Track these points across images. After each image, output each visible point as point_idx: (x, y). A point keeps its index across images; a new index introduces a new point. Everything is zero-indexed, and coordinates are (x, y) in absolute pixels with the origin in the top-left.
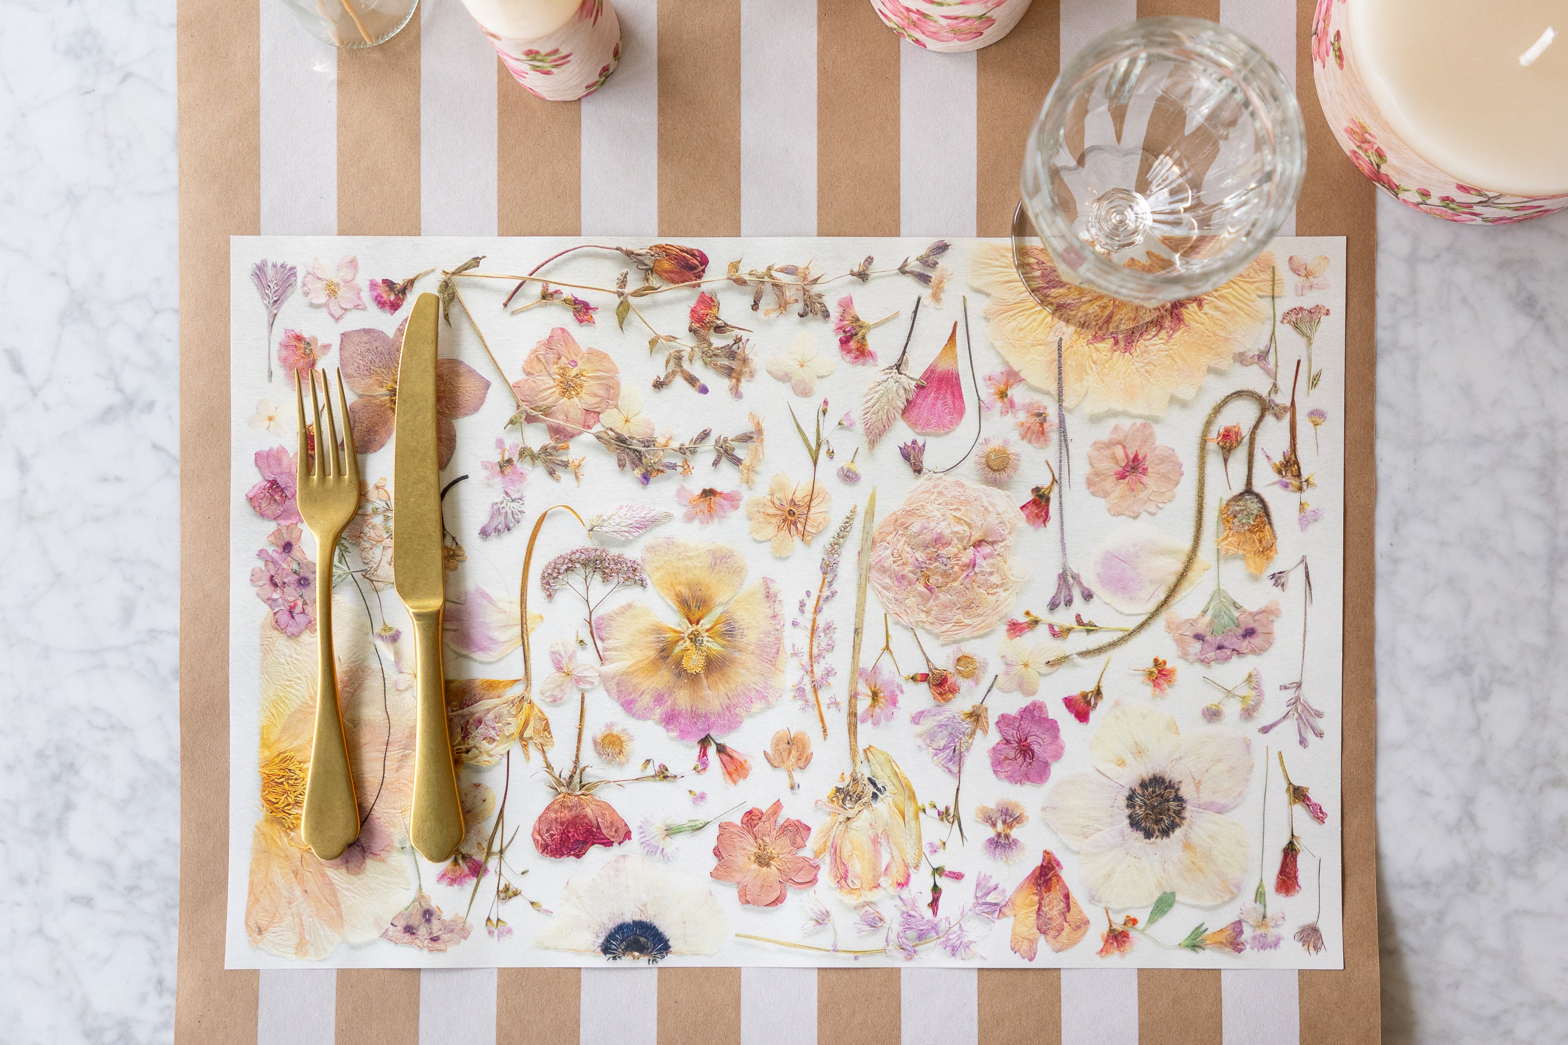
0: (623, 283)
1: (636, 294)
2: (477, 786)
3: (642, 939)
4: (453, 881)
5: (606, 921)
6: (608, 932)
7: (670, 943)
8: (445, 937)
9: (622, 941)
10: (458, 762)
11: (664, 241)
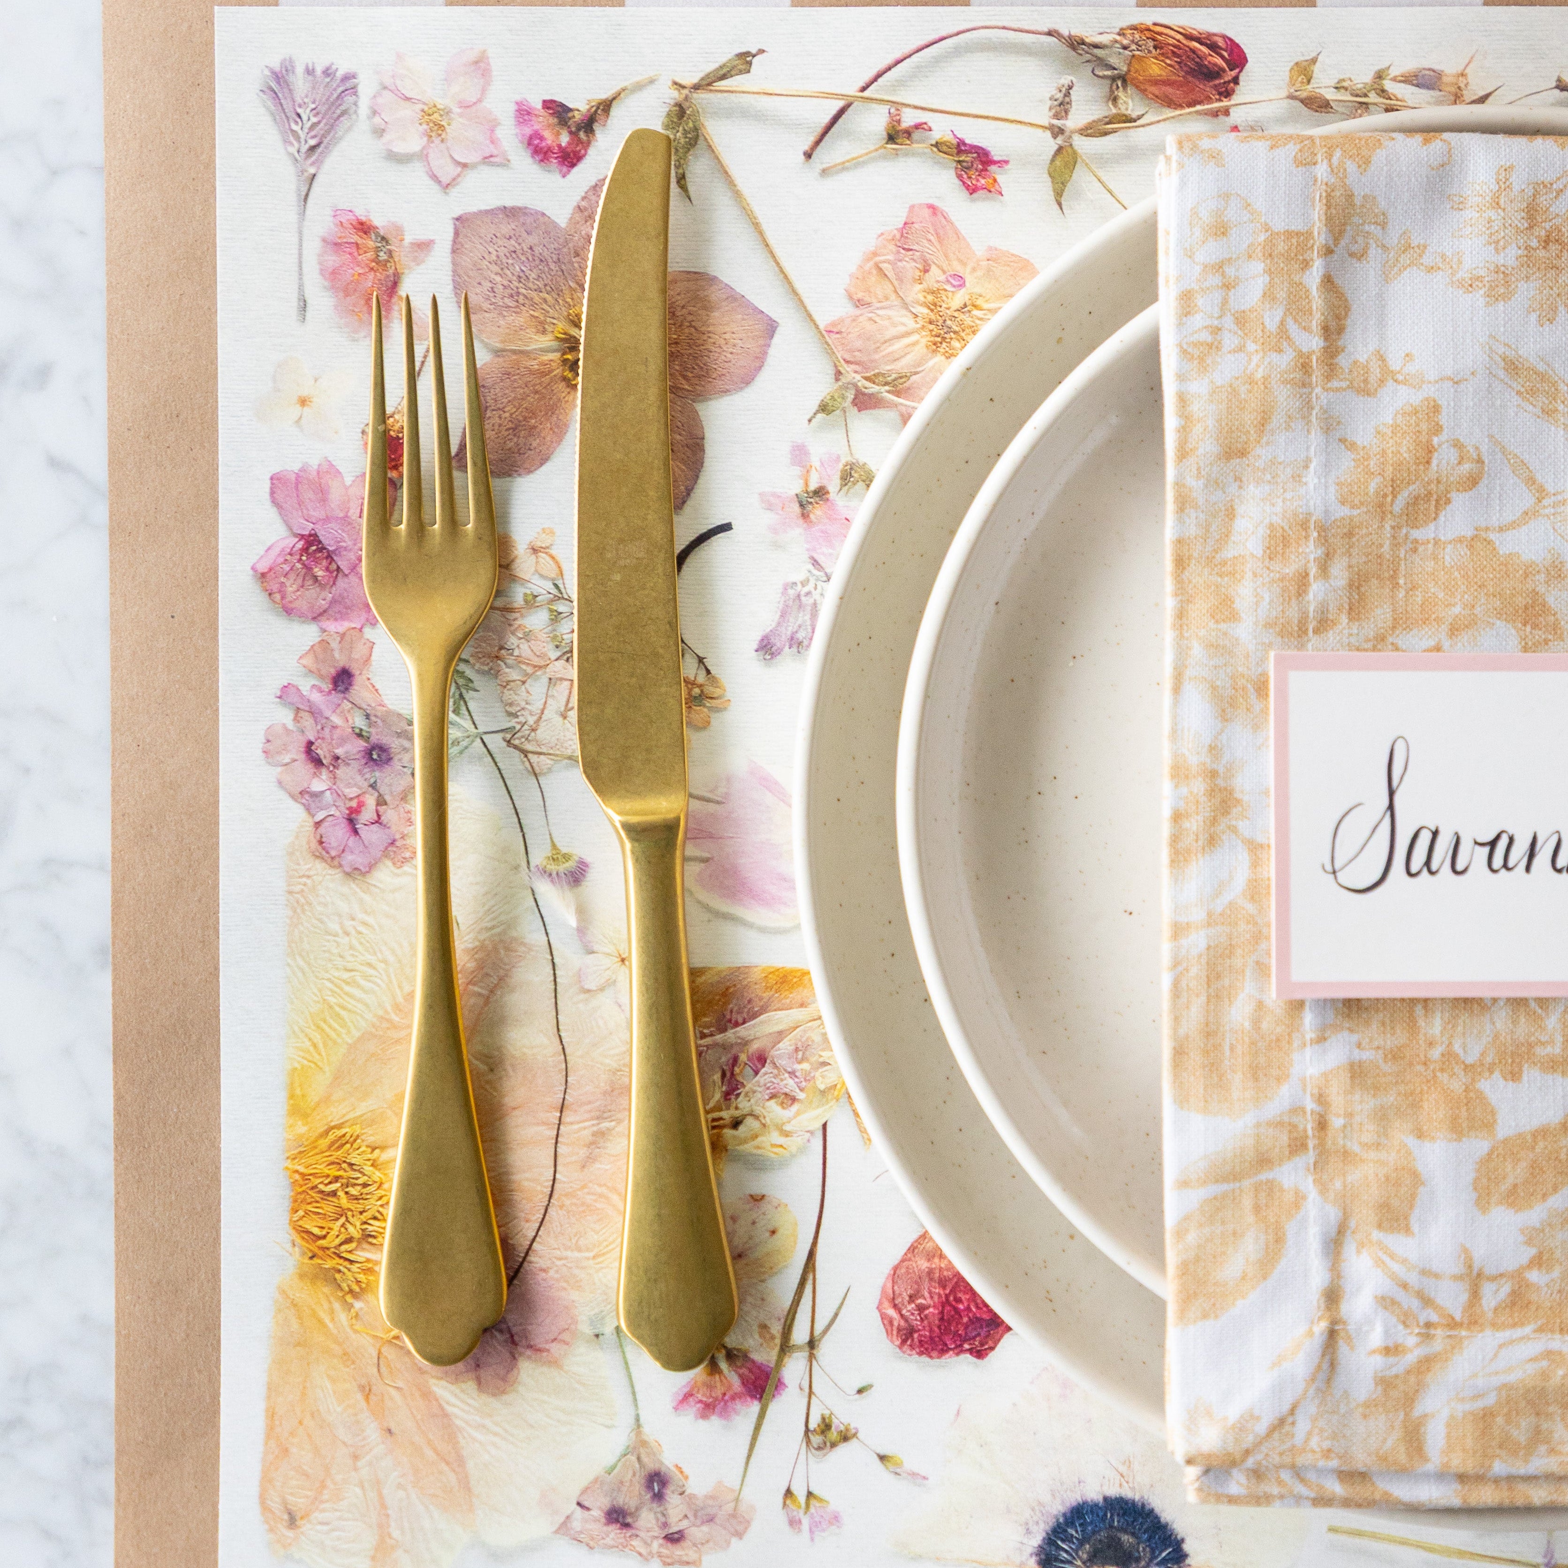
0: (1062, 107)
1: (1091, 130)
2: (757, 1199)
3: (1126, 1538)
4: (708, 1408)
5: (1046, 1498)
6: (1052, 1522)
7: (1186, 1547)
8: (697, 1533)
9: (1082, 1543)
10: (718, 1146)
11: (1150, 16)
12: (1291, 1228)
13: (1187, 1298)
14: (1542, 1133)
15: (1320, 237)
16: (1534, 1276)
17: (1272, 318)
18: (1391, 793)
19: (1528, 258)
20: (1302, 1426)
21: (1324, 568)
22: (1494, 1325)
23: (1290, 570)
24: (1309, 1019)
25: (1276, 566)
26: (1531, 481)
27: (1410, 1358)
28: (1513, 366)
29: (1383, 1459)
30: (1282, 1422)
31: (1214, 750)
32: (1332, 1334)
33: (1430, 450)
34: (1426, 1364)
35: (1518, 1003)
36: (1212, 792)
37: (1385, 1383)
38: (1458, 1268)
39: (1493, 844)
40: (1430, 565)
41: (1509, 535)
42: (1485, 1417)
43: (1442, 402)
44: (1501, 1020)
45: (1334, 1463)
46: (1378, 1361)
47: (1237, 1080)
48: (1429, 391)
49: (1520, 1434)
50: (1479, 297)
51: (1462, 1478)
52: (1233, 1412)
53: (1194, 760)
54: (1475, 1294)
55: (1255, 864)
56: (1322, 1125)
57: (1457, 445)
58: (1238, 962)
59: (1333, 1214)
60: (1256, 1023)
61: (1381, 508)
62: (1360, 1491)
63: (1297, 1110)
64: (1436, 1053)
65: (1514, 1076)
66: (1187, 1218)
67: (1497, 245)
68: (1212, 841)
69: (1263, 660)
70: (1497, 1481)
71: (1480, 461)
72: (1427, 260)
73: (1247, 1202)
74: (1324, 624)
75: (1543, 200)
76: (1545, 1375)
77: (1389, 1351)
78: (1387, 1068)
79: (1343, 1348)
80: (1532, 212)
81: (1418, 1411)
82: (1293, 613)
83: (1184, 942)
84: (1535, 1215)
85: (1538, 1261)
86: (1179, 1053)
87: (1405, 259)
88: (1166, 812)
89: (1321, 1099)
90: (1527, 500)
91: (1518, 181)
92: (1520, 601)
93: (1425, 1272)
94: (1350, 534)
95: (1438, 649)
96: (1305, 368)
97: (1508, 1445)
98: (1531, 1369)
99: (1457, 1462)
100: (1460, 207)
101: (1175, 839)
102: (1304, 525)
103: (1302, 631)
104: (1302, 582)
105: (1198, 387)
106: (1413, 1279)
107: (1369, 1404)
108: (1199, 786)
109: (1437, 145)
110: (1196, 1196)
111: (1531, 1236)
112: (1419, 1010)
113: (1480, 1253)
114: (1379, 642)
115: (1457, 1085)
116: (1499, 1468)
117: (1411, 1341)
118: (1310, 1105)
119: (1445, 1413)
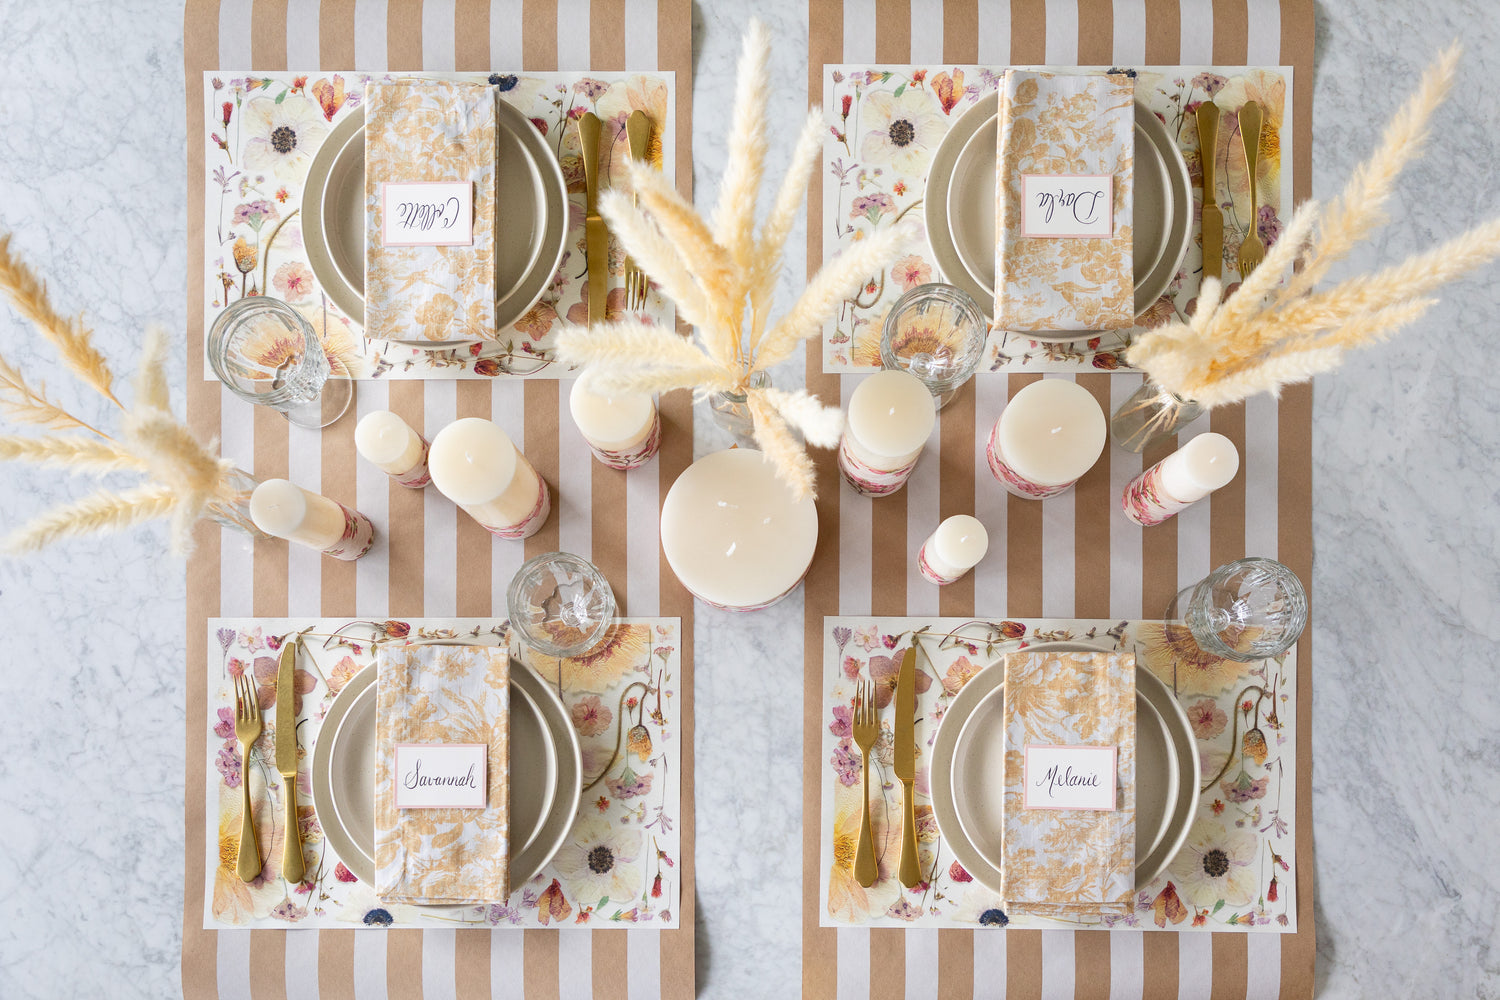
0: (374, 637)
1: (380, 642)
2: (311, 851)
3: (381, 917)
4: (301, 892)
5: (366, 909)
6: (366, 914)
7: (393, 919)
8: (297, 916)
9: (372, 918)
10: (303, 841)
11: (392, 619)
12: (397, 852)
13: (378, 864)
14: (446, 834)
15: (407, 665)
16: (443, 861)
17: (397, 681)
18: (417, 770)
19: (447, 669)
20: (398, 889)
21: (406, 728)
22: (435, 870)
23: (399, 728)
24: (401, 812)
25: (396, 727)
26: (446, 711)
27: (419, 876)
28: (443, 690)
29: (414, 895)
31: (384, 762)
32: (404, 872)
33: (427, 706)
34: (422, 877)
35: (442, 809)
36: (384, 770)
37: (414, 881)
38: (428, 859)
39: (437, 780)
40: (427, 728)
41: (442, 722)
42: (433, 887)
43: (430, 697)
44: (438, 813)
45: (405, 896)
46: (413, 877)
47: (388, 824)
48: (427, 695)
49: (440, 890)
50: (437, 677)
51: (430, 899)
52: (386, 886)
53: (381, 764)
54: (432, 864)
55: (392, 784)
56: (403, 833)
57: (432, 705)
58: (388, 802)
59: (405, 849)
60: (392, 813)
61: (417, 717)
62: (411, 902)
63: (399, 829)
64: (426, 819)
65: (441, 823)
66: (378, 849)
67: (441, 667)
68: (384, 779)
69: (394, 746)
70: (436, 900)
71: (436, 708)
72: (428, 670)
73: (389, 847)
74: (405, 738)
75: (450, 659)
76: (445, 880)
77: (416, 875)
78: (416, 822)
79: (407, 874)
80: (448, 660)
81: (421, 886)
82: (399, 737)
83: (379, 798)
84: (443, 849)
85: (443, 858)
86: (378, 819)
87: (424, 669)
88: (376, 774)
89: (403, 828)
91: (446, 655)
92: (443, 734)
93: (422, 860)
94: (411, 722)
95: (427, 743)
96: (403, 690)
97: (437, 892)
98: (442, 878)
99: (428, 896)
100: (434, 660)
101: (377, 779)
102: (402, 720)
103: (401, 740)
104: (401, 730)
105: (382, 694)
106: (420, 861)
107: (412, 885)
108: (382, 769)
110: (380, 845)
112: (422, 811)
113: (432, 857)
114: (416, 742)
115: (429, 825)
116: (436, 897)
117: (419, 873)
118: (401, 829)
119: (426, 887)
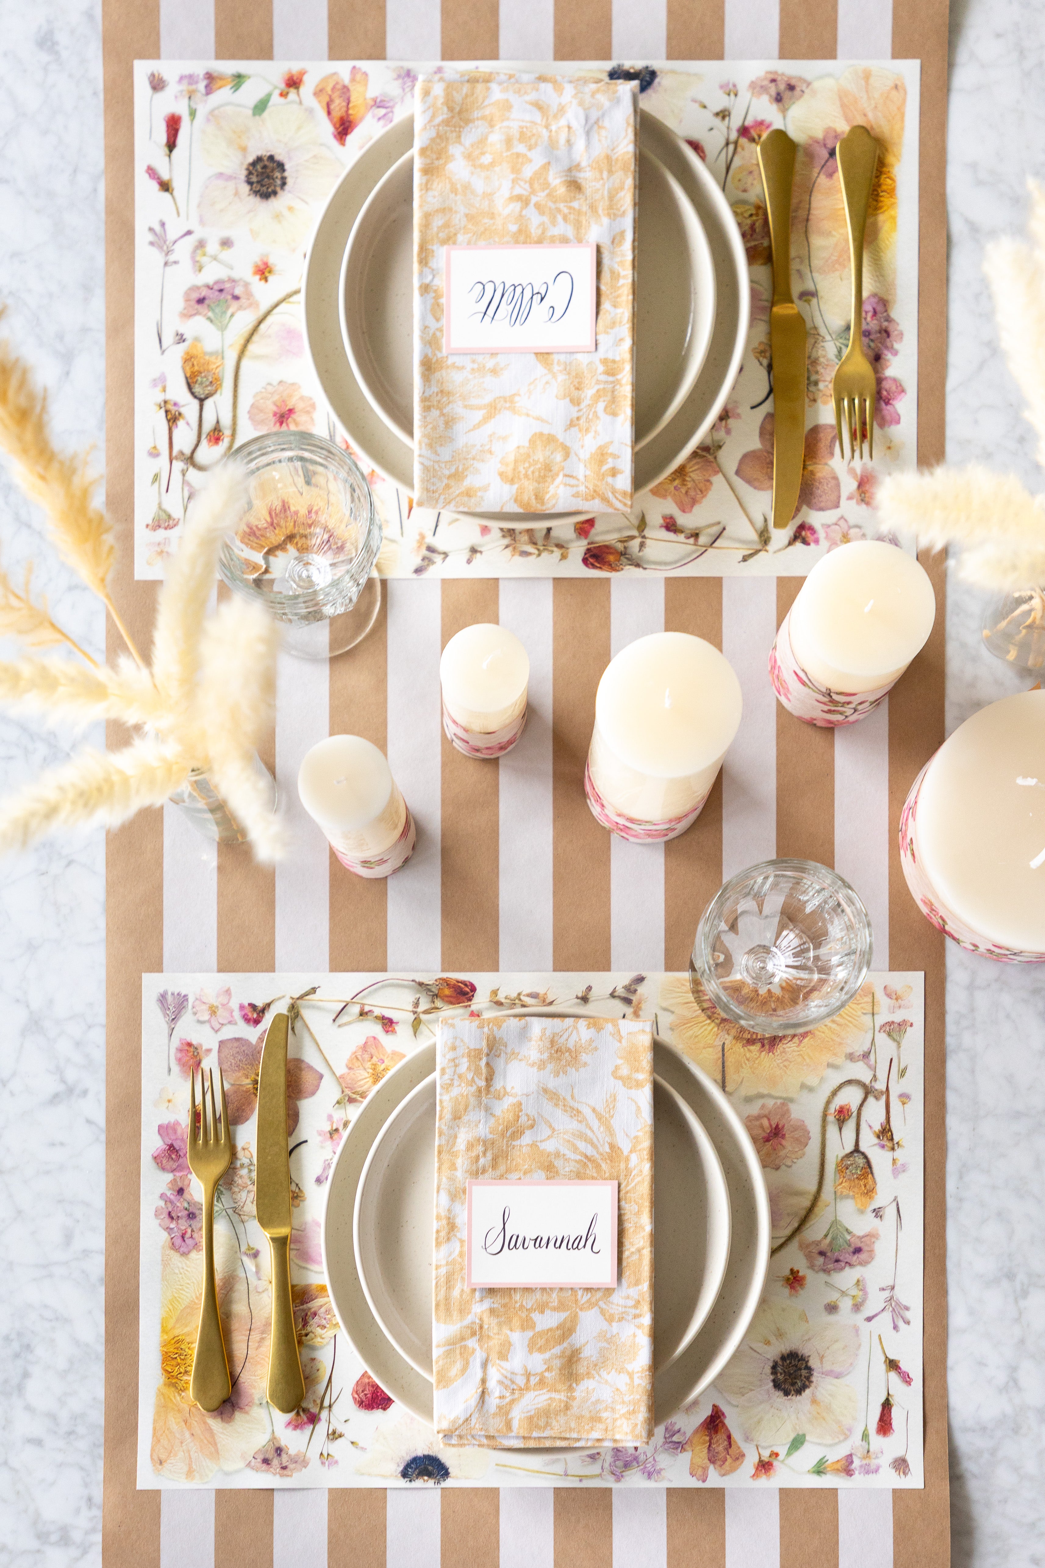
0: (416, 1004)
1: (426, 1012)
2: (313, 1360)
3: (430, 1468)
4: (296, 1427)
5: (405, 1455)
6: (406, 1463)
7: (450, 1470)
8: (291, 1466)
9: (416, 1469)
10: (300, 1342)
11: (445, 975)
12: (471, 1360)
13: (439, 1382)
14: (550, 1330)
15: (485, 1050)
16: (546, 1374)
17: (470, 1076)
18: (504, 1224)
19: (551, 1057)
20: (474, 1421)
21: (484, 1153)
22: (534, 1390)
23: (474, 1154)
24: (477, 1294)
25: (469, 1153)
26: (550, 1126)
27: (508, 1400)
28: (545, 1091)
29: (498, 1431)
30: (467, 1420)
31: (449, 1211)
32: (483, 1392)
33: (518, 1117)
34: (513, 1401)
35: (543, 1290)
36: (448, 1224)
37: (500, 1408)
38: (522, 1372)
39: (536, 1240)
40: (518, 1153)
41: (544, 1143)
42: (531, 1418)
43: (523, 1102)
44: (538, 1295)
45: (483, 1433)
46: (498, 1401)
47: (455, 1314)
48: (518, 1098)
49: (542, 1423)
50: (535, 1069)
51: (524, 1438)
52: (452, 1417)
53: (443, 1214)
54: (528, 1380)
55: (461, 1247)
56: (481, 1327)
57: (527, 1115)
58: (456, 1277)
59: (484, 1355)
60: (461, 1296)
61: (503, 1135)
62: (492, 1443)
63: (473, 1323)
64: (518, 1305)
65: (542, 1312)
66: (439, 1357)
67: (541, 1053)
68: (448, 1239)
69: (465, 1183)
70: (535, 1438)
71: (534, 1120)
72: (519, 1057)
73: (458, 1352)
74: (484, 1171)
75: (556, 1039)
76: (549, 1405)
77: (502, 1397)
78: (502, 1310)
79: (487, 1397)
80: (552, 1042)
81: (510, 1417)
82: (474, 1168)
83: (439, 1271)
84: (547, 1355)
85: (547, 1369)
86: (437, 1305)
87: (513, 1057)
88: (435, 1230)
89: (481, 1319)
90: (550, 1133)
91: (548, 1033)
92: (546, 1164)
93: (512, 1373)
94: (493, 1143)
95: (520, 1179)
96: (480, 1091)
97: (538, 1427)
98: (545, 1403)
99: (522, 1433)
100: (530, 1040)
101: (437, 1239)
102: (479, 1140)
103: (477, 1173)
104: (477, 1158)
105: (446, 1098)
106: (509, 1375)
107: (495, 1415)
108: (444, 1222)
109: (523, 1021)
110: (442, 1350)
111: (546, 1362)
112: (512, 1292)
113: (529, 1368)
114: (501, 1177)
115: (524, 1315)
116: (535, 1434)
117: (508, 1394)
118: (477, 1321)
119: (518, 1417)
